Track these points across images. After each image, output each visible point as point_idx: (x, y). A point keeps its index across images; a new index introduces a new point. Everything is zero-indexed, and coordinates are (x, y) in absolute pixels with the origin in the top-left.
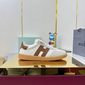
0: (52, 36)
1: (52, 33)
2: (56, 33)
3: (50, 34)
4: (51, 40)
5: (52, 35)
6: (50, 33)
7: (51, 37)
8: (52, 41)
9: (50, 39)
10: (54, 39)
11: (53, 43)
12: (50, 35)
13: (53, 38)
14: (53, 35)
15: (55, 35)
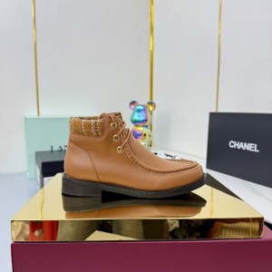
0: (139, 111)
1: (140, 103)
2: (151, 103)
3: (133, 107)
4: (137, 126)
5: (141, 108)
6: (133, 103)
7: (137, 117)
8: (140, 129)
9: (135, 122)
10: (147, 123)
11: (145, 135)
12: (134, 110)
13: (142, 118)
14: (145, 110)
15: (151, 108)
